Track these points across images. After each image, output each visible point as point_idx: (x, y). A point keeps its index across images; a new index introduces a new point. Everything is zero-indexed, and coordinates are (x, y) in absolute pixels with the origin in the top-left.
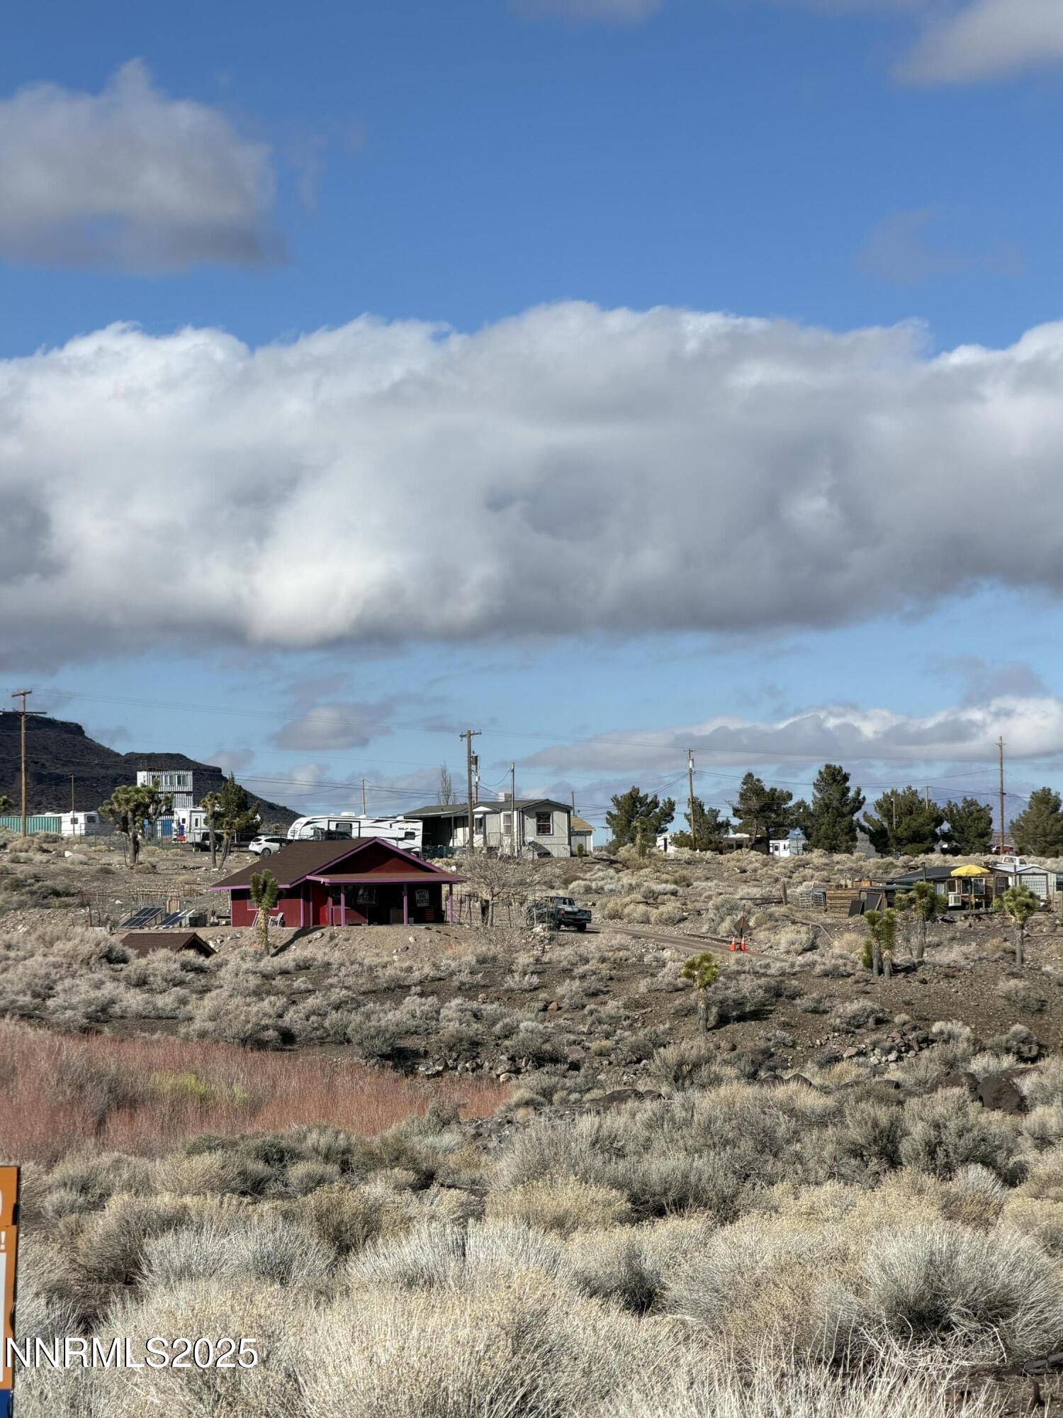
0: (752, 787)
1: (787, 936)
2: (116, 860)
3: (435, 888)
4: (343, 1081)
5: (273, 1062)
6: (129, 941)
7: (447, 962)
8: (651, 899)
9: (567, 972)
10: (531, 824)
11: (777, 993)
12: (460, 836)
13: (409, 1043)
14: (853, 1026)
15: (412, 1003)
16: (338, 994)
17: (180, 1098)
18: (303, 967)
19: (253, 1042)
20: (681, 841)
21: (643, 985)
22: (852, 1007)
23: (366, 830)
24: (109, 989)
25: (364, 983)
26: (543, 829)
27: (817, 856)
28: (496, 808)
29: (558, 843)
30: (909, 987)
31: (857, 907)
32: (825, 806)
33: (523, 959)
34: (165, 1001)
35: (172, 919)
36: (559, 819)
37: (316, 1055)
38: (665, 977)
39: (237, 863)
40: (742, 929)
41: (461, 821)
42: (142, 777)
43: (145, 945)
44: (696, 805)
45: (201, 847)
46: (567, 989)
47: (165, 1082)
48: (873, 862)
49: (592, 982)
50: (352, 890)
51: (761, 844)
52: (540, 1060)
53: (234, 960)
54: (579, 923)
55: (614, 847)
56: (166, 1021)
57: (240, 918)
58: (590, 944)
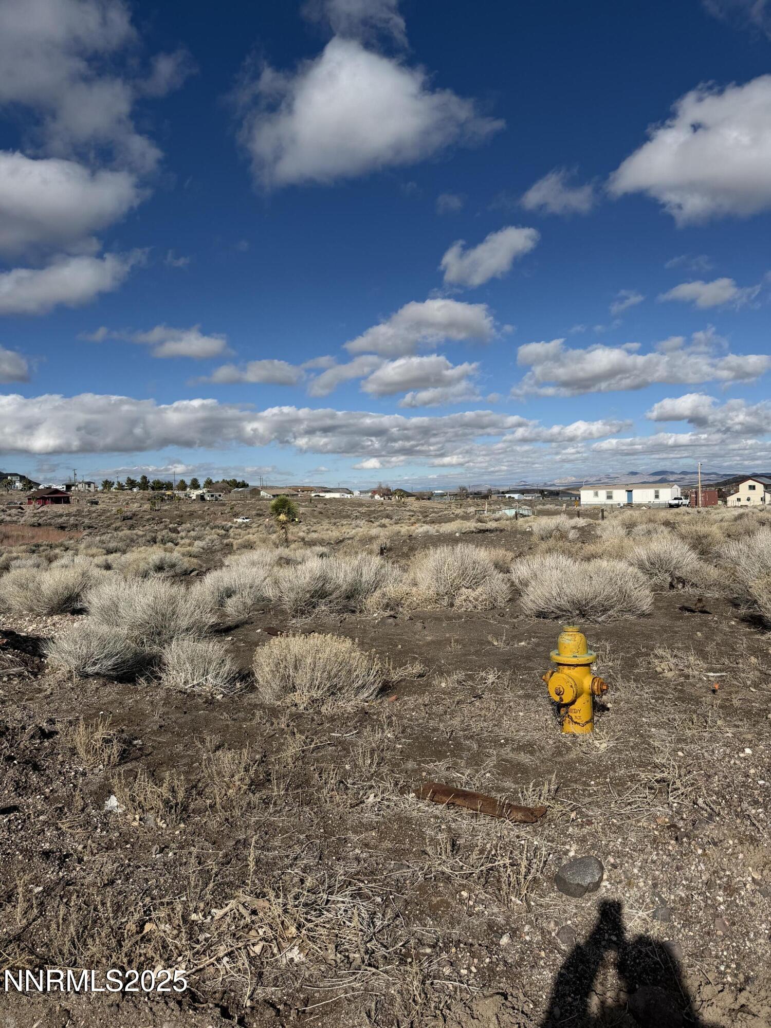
0: (129, 479)
1: (136, 505)
2: (4, 493)
3: (68, 497)
4: (51, 532)
5: (36, 529)
6: (7, 508)
7: (71, 510)
8: (110, 499)
9: (94, 512)
10: (87, 486)
11: (134, 515)
12: (73, 488)
13: (64, 525)
14: (148, 520)
15: (64, 518)
16: (49, 517)
17: (18, 536)
18: (42, 512)
19: (33, 526)
20: (115, 489)
21: (109, 514)
22: (148, 517)
23: (54, 487)
24: (3, 517)
25: (55, 514)
26: (89, 487)
27: (141, 491)
28: (80, 483)
29: (92, 489)
30: (159, 513)
31: (149, 500)
32: (143, 483)
33: (86, 510)
34: (15, 519)
35: (16, 504)
36: (92, 485)
37: (45, 528)
38: (113, 512)
39: (28, 493)
40: (127, 504)
41: (73, 485)
42: (9, 478)
43: (10, 508)
44: (119, 483)
45: (21, 490)
46: (94, 515)
47: (15, 533)
48: (152, 492)
49: (99, 514)
50: (52, 498)
51: (131, 489)
52: (89, 527)
53: (28, 511)
54: (96, 503)
55: (103, 490)
56: (15, 522)
57: (30, 503)
58: (98, 507)
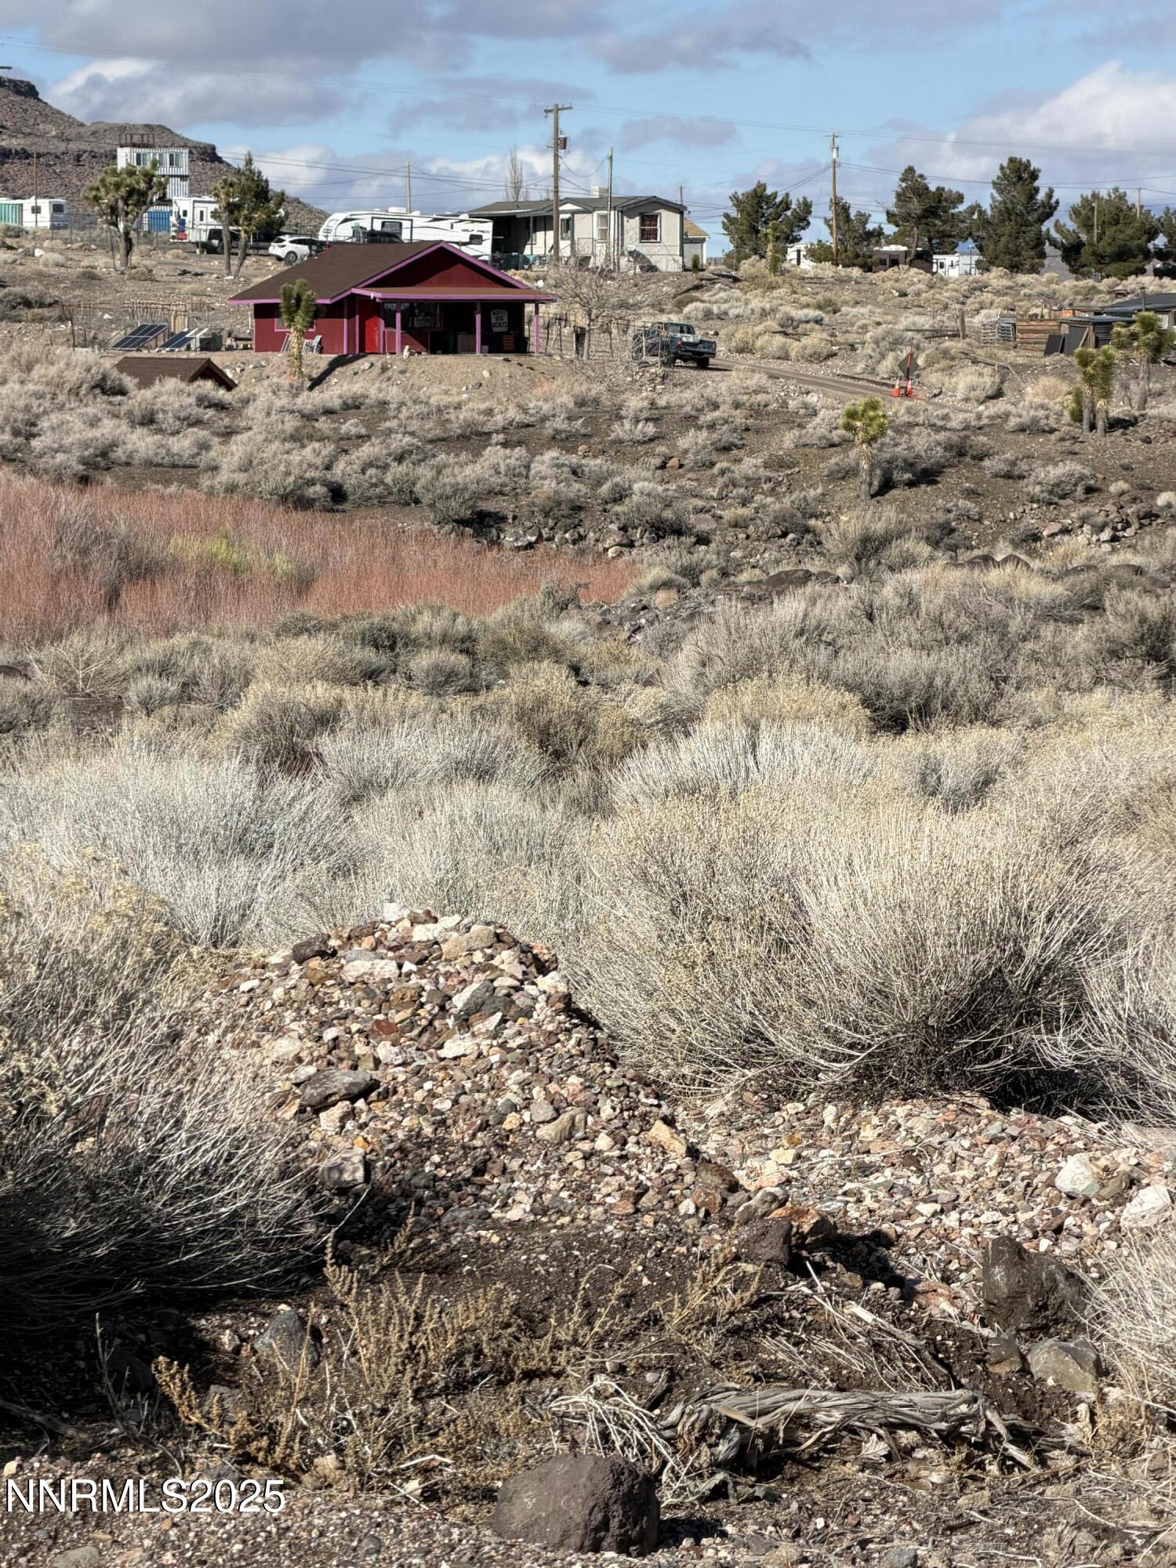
0: (913, 186)
1: (967, 380)
2: (101, 262)
3: (515, 309)
4: (411, 552)
5: (321, 525)
6: (124, 366)
7: (537, 404)
8: (789, 328)
9: (690, 421)
10: (633, 225)
11: (960, 451)
12: (540, 243)
13: (490, 506)
14: (1058, 494)
15: (495, 455)
16: (400, 442)
17: (207, 570)
18: (352, 406)
19: (295, 500)
20: (819, 254)
21: (789, 439)
22: (1056, 472)
23: (421, 231)
24: (108, 428)
25: (431, 428)
26: (649, 234)
27: (996, 277)
28: (587, 206)
29: (666, 254)
30: (1129, 447)
31: (1056, 344)
32: (1006, 213)
33: (635, 402)
34: (182, 444)
35: (178, 340)
36: (668, 222)
37: (378, 518)
38: (817, 428)
39: (261, 269)
40: (908, 369)
41: (543, 222)
42: (124, 157)
43: (148, 372)
44: (841, 209)
45: (208, 248)
46: (691, 441)
47: (188, 547)
48: (1069, 285)
49: (724, 434)
50: (413, 309)
51: (922, 259)
52: (662, 530)
53: (264, 396)
54: (700, 358)
55: (734, 259)
56: (184, 470)
57: (268, 342)
58: (712, 384)
